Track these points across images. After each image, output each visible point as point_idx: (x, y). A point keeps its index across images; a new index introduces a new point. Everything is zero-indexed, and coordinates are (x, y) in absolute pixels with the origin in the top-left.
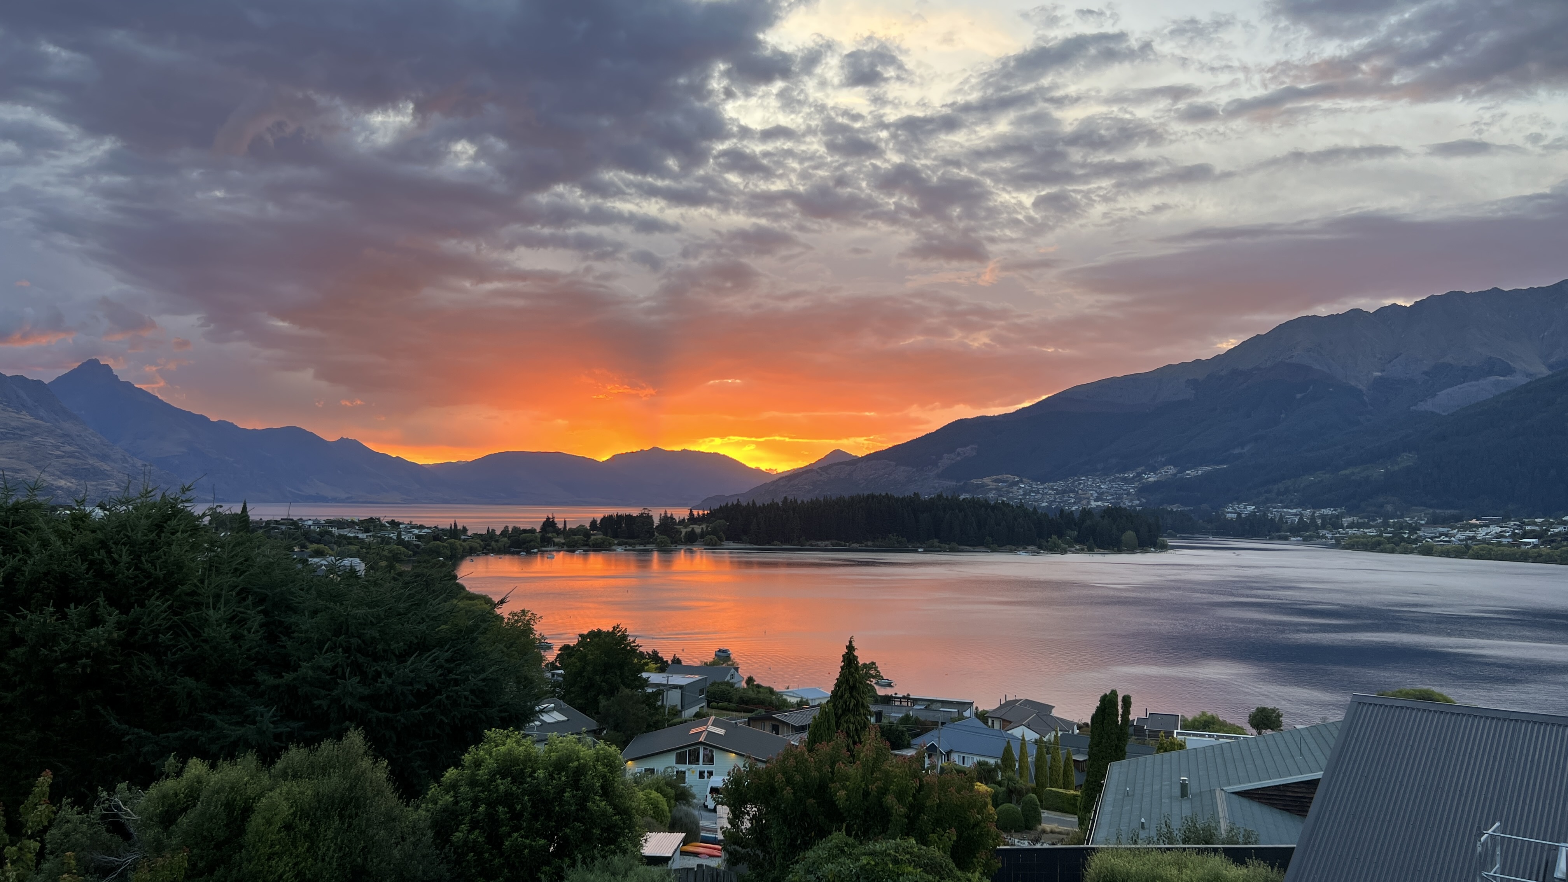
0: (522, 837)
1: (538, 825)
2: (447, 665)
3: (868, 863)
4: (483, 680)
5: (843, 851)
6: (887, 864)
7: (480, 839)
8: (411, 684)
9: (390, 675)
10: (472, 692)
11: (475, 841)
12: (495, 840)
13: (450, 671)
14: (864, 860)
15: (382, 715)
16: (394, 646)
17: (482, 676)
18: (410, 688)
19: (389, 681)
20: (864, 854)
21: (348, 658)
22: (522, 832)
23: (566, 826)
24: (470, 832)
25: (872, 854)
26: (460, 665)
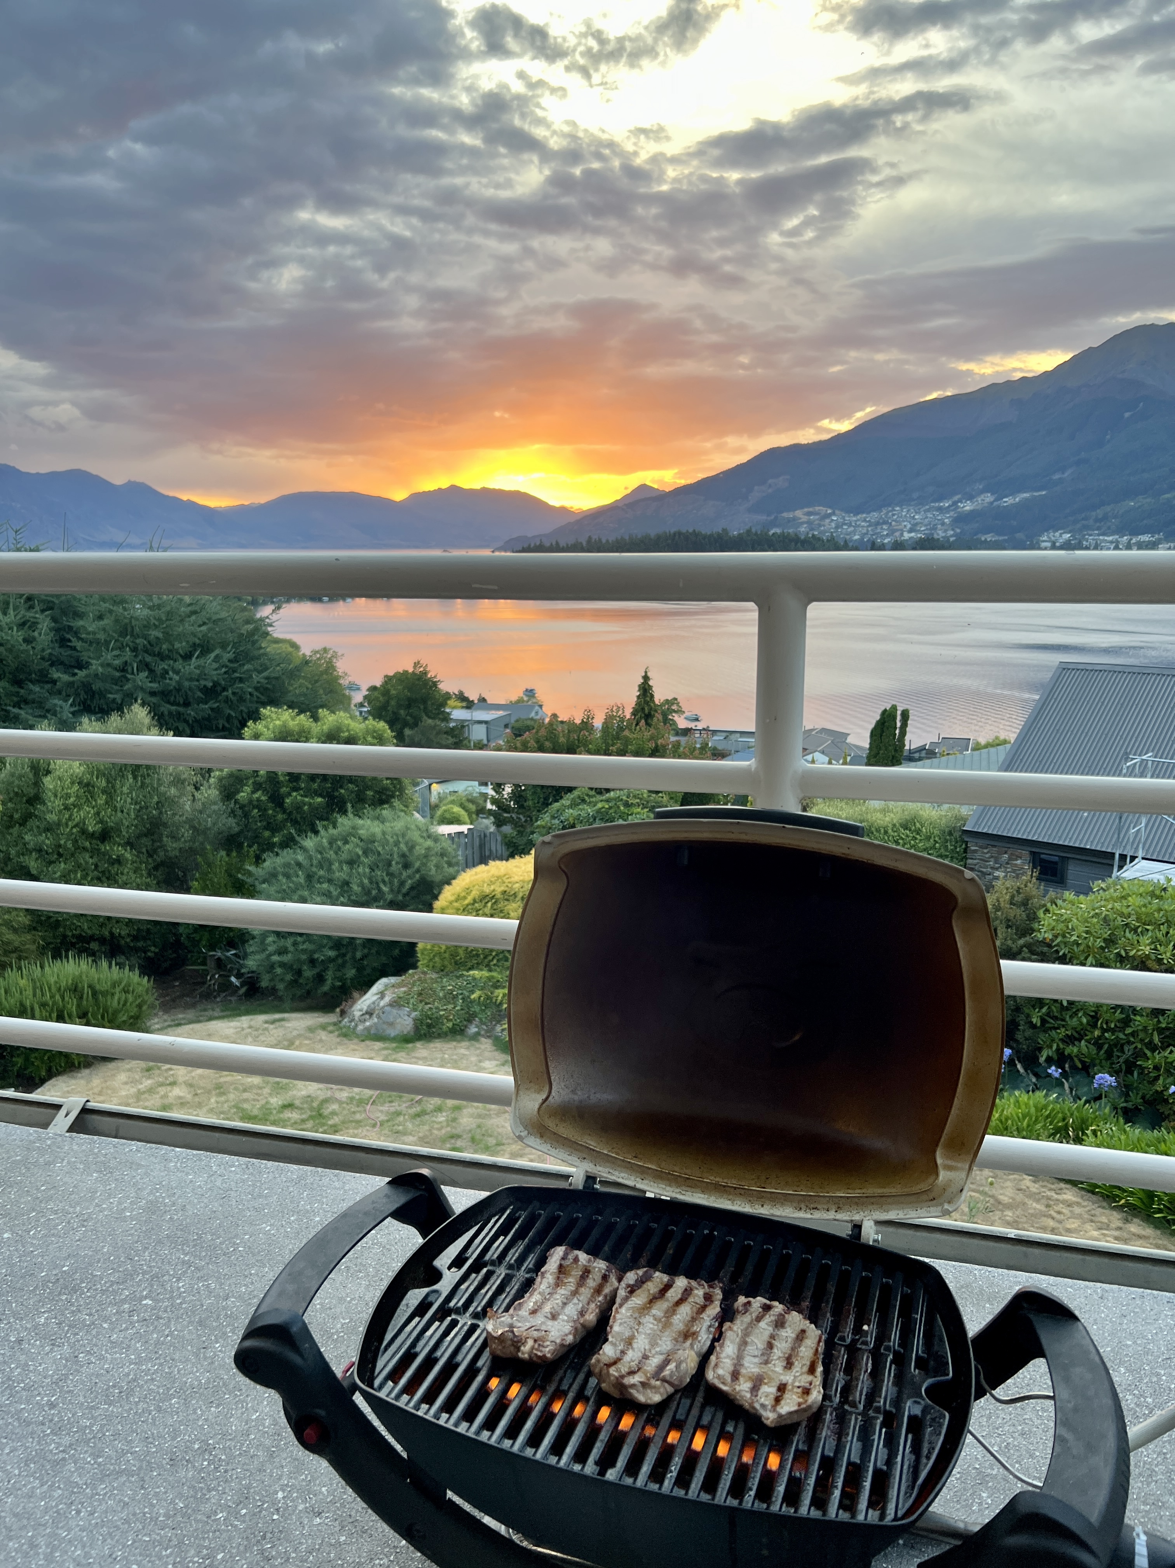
0: (302, 796)
1: (315, 786)
2: (232, 665)
3: (603, 807)
4: (267, 678)
5: (583, 801)
6: (619, 807)
7: (263, 798)
8: (198, 680)
9: (177, 672)
10: (256, 689)
11: (258, 800)
12: (277, 800)
13: (234, 671)
14: (600, 805)
15: (174, 708)
16: (177, 645)
17: (265, 674)
18: (197, 683)
19: (177, 678)
20: (601, 801)
21: (136, 656)
22: (302, 792)
23: (341, 787)
24: (253, 792)
25: (607, 801)
26: (244, 665)
